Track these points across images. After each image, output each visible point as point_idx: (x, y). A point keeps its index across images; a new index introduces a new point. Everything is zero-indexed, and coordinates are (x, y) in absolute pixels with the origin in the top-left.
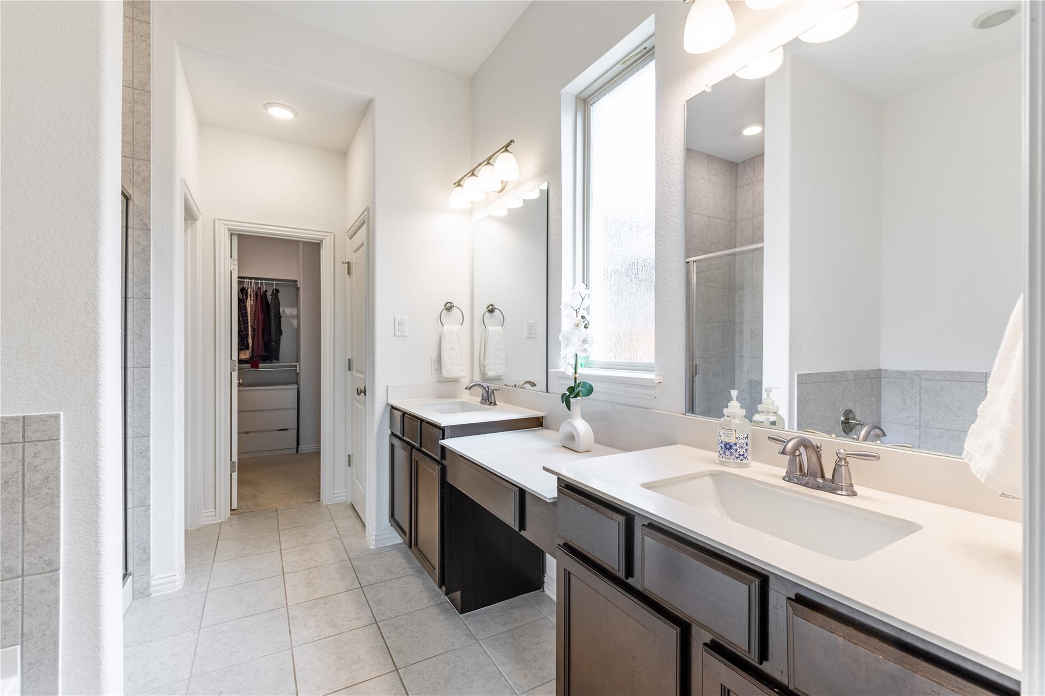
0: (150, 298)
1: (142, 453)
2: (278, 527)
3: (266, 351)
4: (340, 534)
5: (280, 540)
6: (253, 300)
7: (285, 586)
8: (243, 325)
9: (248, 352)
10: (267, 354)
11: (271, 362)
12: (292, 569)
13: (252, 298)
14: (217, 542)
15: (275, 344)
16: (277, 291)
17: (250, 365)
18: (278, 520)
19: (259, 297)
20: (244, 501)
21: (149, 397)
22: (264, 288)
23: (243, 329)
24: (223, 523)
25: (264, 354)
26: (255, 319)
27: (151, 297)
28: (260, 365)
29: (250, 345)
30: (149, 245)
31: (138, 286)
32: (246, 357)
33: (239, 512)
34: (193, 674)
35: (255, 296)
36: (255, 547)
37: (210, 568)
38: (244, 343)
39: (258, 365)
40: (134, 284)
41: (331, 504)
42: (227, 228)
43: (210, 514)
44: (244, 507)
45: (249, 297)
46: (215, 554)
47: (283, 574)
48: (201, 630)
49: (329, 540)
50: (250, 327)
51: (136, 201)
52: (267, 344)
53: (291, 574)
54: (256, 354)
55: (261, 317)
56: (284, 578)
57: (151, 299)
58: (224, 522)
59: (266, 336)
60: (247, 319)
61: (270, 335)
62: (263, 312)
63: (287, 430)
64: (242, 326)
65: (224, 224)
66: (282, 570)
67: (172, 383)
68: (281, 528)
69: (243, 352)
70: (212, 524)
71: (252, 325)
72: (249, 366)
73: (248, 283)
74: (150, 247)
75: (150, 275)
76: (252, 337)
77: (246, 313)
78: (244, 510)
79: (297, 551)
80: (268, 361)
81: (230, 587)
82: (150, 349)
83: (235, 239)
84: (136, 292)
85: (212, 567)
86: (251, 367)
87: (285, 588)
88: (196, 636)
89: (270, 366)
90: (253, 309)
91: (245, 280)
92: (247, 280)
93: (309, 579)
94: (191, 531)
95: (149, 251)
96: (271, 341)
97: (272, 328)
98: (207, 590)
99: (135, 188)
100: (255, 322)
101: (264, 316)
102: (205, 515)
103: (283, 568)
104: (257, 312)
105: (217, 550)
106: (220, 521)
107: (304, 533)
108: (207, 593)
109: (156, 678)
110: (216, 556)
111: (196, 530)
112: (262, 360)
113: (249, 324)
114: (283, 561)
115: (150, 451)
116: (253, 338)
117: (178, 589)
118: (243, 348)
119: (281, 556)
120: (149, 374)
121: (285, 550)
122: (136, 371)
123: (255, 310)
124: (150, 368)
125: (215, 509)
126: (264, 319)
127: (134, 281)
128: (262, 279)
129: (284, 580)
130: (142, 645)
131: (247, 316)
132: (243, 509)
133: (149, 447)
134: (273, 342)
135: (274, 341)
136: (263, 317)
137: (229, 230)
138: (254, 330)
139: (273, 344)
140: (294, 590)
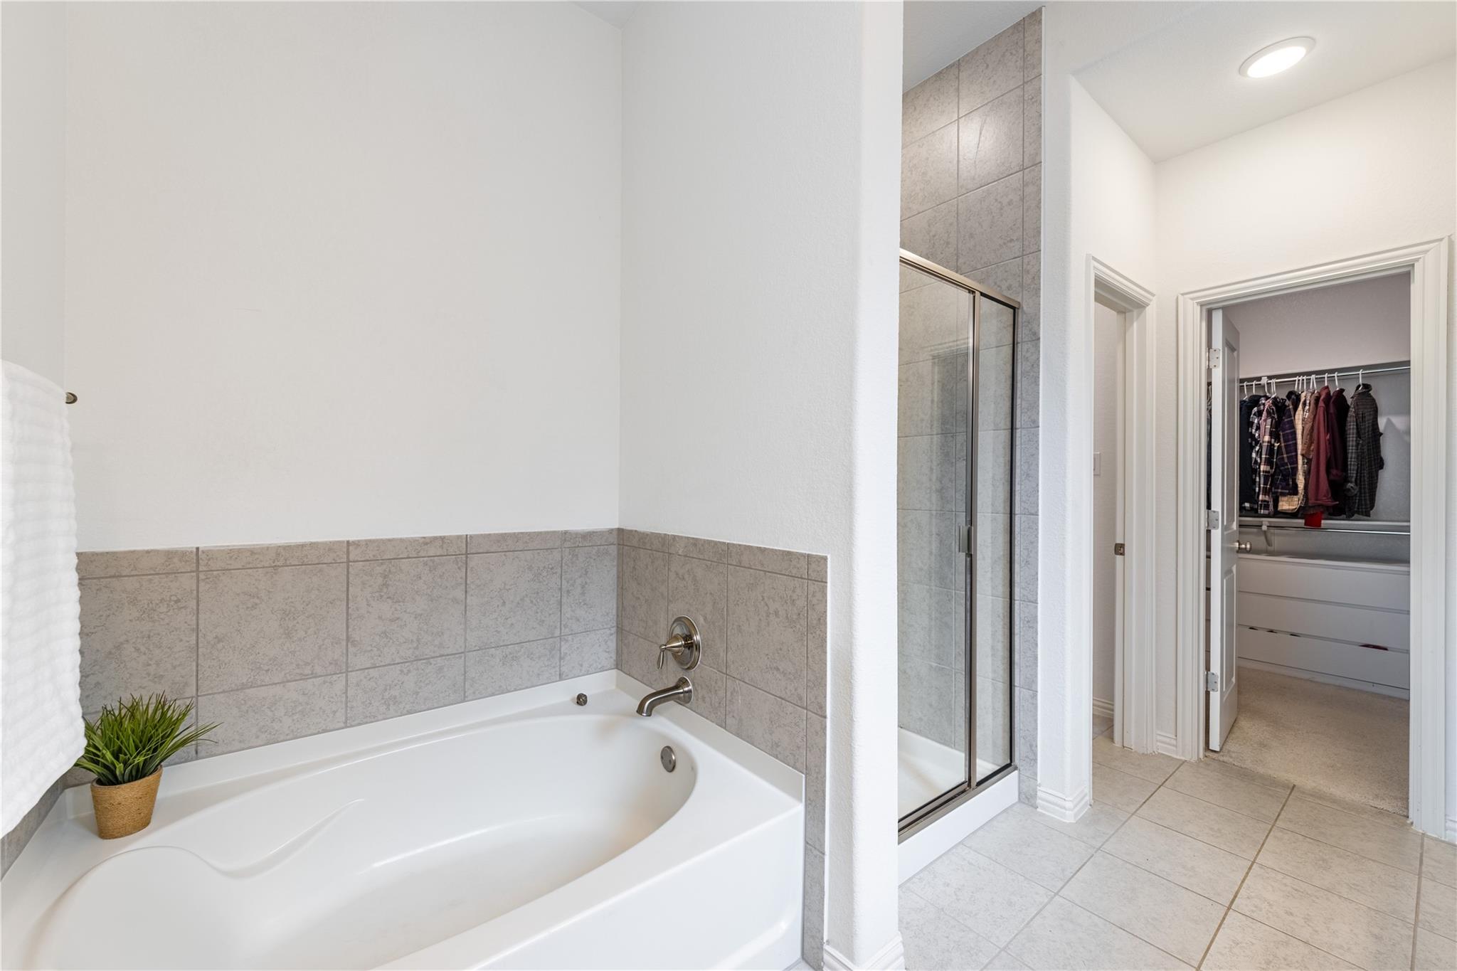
0: (1038, 427)
1: (1028, 622)
2: (1276, 820)
3: (1335, 497)
4: (1421, 917)
5: (1263, 844)
6: (1309, 409)
7: (1218, 930)
8: (1283, 458)
9: (1296, 498)
10: (1337, 503)
11: (1348, 518)
12: (1253, 911)
13: (1307, 407)
14: (1159, 787)
15: (1356, 484)
16: (1367, 387)
17: (1303, 521)
18: (1284, 806)
19: (1321, 404)
20: (1240, 745)
21: (1037, 553)
22: (1337, 386)
23: (1286, 461)
24: (1186, 763)
25: (1330, 503)
26: (1311, 443)
27: (1040, 424)
28: (1323, 522)
29: (1301, 485)
30: (1038, 359)
31: (1026, 413)
32: (1291, 507)
33: (1221, 759)
34: (1009, 949)
35: (1312, 402)
36: (1211, 829)
37: (1124, 820)
38: (1288, 485)
39: (1320, 524)
40: (1023, 411)
41: (1436, 839)
42: (1198, 303)
43: (1168, 740)
44: (1233, 755)
45: (1301, 406)
46: (1144, 803)
47: (1229, 908)
48: (1057, 897)
49: (1377, 911)
50: (1300, 458)
51: (1025, 308)
52: (1337, 488)
53: (1244, 918)
54: (1311, 502)
55: (1325, 437)
56: (1226, 914)
57: (1040, 428)
58: (1189, 762)
59: (1334, 472)
60: (1296, 444)
61: (1345, 468)
62: (1329, 429)
63: (1386, 649)
64: (1285, 456)
65: (1192, 299)
66: (1232, 897)
67: (1064, 538)
68: (1279, 823)
69: (1285, 499)
70: (1170, 757)
71: (1304, 452)
72: (1301, 522)
73: (1303, 383)
74: (1039, 361)
75: (1039, 397)
76: (1304, 472)
77: (1294, 433)
78: (1231, 760)
79: (1286, 885)
80: (1346, 517)
81: (1131, 867)
82: (1038, 491)
83: (1218, 318)
84: (1024, 421)
85: (1129, 818)
86: (1306, 524)
87: (1215, 935)
88: (1046, 900)
89: (1350, 525)
90: (1308, 426)
91: (1296, 379)
92: (1300, 378)
93: (1275, 956)
94: (1135, 752)
95: (1038, 365)
96: (1346, 480)
97: (1350, 456)
98: (1100, 847)
99: (1025, 292)
100: (1312, 447)
101: (1333, 436)
102: (1159, 738)
103: (1235, 897)
104: (1315, 431)
105: (1151, 798)
106: (1183, 758)
107: (1324, 860)
108: (1096, 852)
109: (976, 914)
110: (1144, 806)
111: (1143, 754)
112: (1330, 514)
113: (1299, 452)
114: (1244, 885)
115: (1037, 622)
116: (1307, 474)
117: (1068, 822)
118: (1287, 491)
119: (1247, 873)
120: (1037, 524)
121: (1261, 866)
122: (1024, 518)
123: (1312, 427)
124: (1038, 515)
125: (1176, 736)
126: (1332, 442)
127: (1023, 407)
128: (1333, 371)
129: (1224, 918)
130: (992, 862)
131: (1295, 439)
132: (1231, 757)
133: (1036, 617)
134: (1351, 482)
135: (1353, 480)
136: (1328, 437)
137: (1202, 305)
138: (1308, 462)
139: (1350, 485)
140: (1230, 951)
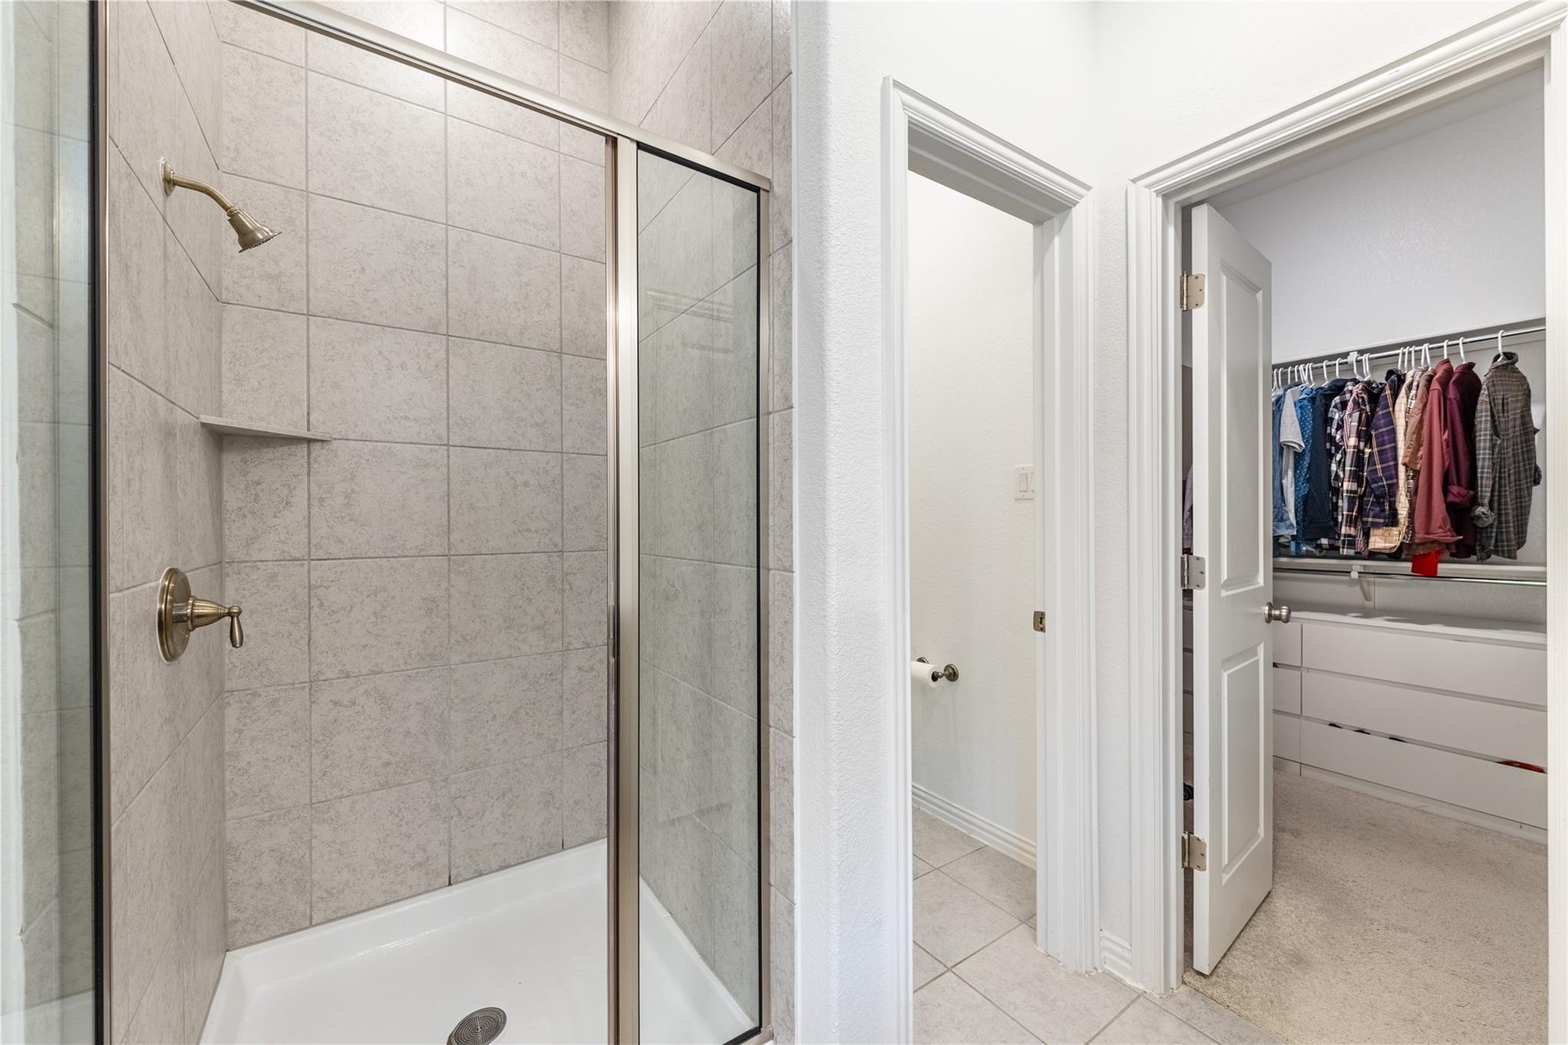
3: (1457, 528)
6: (1416, 395)
8: (1381, 463)
9: (1395, 531)
10: (1463, 537)
11: (1481, 561)
13: (1413, 392)
15: (1491, 509)
16: (1510, 356)
17: (1409, 565)
19: (1436, 386)
22: (1463, 358)
23: (1380, 474)
26: (1419, 445)
28: (1440, 566)
29: (1403, 511)
32: (1389, 545)
35: (1422, 383)
38: (1383, 511)
39: (1437, 569)
42: (1161, 195)
45: (1404, 391)
50: (1402, 469)
51: (778, 191)
52: (1460, 514)
54: (1420, 536)
55: (1440, 437)
59: (1456, 490)
60: (1395, 448)
61: (1473, 483)
62: (1447, 422)
64: (1379, 467)
65: (1150, 188)
69: (1379, 532)
71: (1407, 460)
72: (1406, 566)
73: (1410, 357)
76: (1408, 491)
77: (1393, 433)
80: (1473, 558)
86: (1413, 570)
89: (1483, 572)
90: (1414, 421)
91: (1400, 351)
92: (1406, 350)
96: (1475, 502)
97: (1480, 463)
100: (1421, 453)
101: (1453, 435)
104: (1426, 427)
112: (1452, 555)
113: (1401, 460)
116: (1413, 494)
118: (1382, 521)
123: (1421, 421)
126: (1453, 442)
128: (1456, 336)
131: (1394, 440)
134: (1483, 505)
135: (1486, 501)
136: (1446, 436)
138: (1415, 475)
139: (1481, 510)
